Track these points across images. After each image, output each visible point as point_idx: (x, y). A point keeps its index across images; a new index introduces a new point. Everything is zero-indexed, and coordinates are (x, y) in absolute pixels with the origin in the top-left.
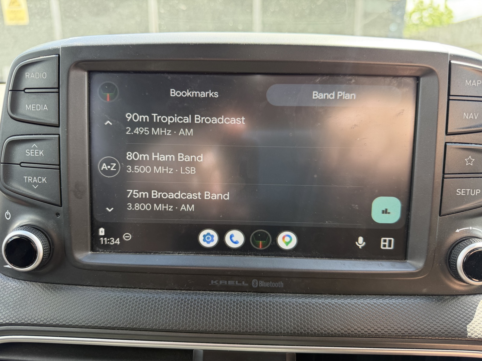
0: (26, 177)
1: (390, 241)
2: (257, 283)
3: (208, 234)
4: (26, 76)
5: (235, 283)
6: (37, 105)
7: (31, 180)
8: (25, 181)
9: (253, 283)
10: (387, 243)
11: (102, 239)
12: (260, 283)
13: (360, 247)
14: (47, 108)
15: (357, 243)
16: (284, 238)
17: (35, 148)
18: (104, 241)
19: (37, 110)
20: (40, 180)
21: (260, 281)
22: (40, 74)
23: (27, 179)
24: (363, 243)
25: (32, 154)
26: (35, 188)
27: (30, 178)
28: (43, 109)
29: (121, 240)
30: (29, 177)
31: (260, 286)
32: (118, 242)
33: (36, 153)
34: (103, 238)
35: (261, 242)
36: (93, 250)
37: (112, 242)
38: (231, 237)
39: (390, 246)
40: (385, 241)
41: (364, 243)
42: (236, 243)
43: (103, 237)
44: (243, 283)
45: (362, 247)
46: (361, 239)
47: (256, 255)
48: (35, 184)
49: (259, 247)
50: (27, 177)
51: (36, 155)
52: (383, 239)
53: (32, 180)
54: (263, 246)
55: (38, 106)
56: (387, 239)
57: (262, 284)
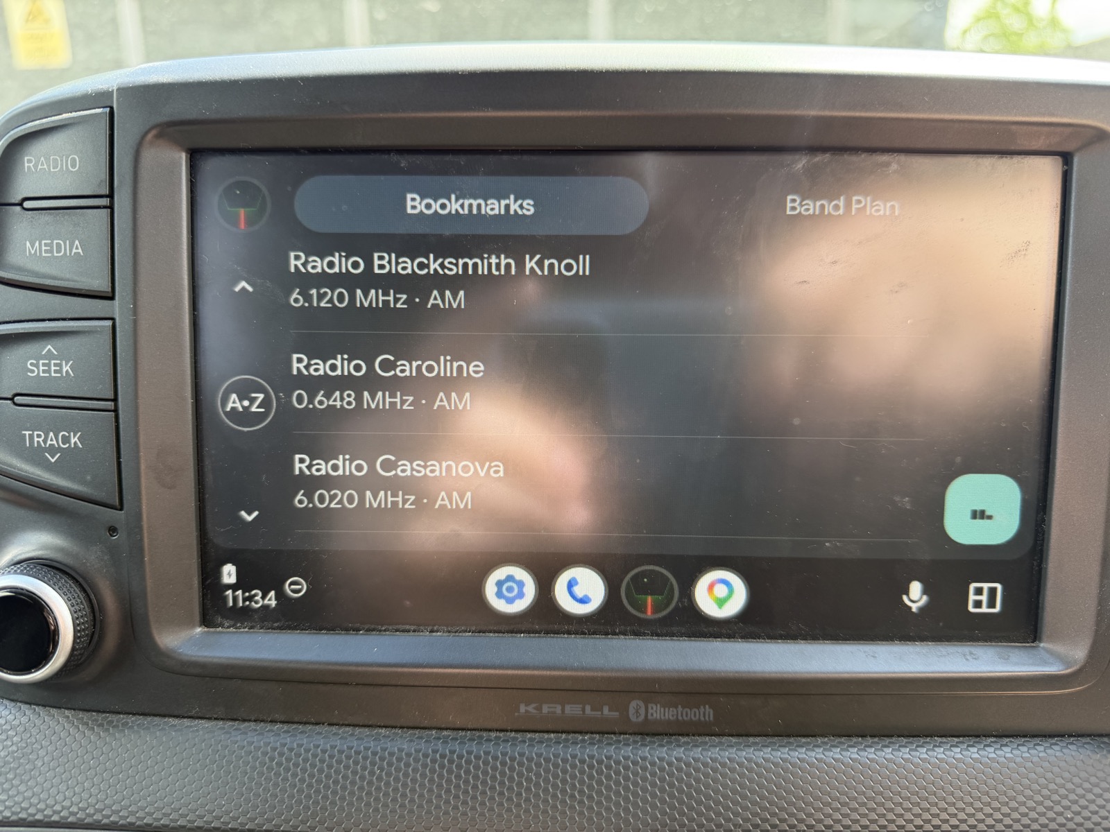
0: (27, 433)
1: (993, 592)
2: (642, 711)
3: (510, 578)
4: (26, 165)
5: (584, 710)
6: (55, 242)
7: (41, 440)
8: (26, 442)
9: (631, 711)
10: (984, 598)
11: (229, 592)
12: (650, 711)
13: (914, 607)
14: (80, 251)
15: (905, 598)
16: (711, 587)
17: (49, 356)
18: (235, 599)
19: (55, 254)
20: (66, 440)
21: (650, 706)
22: (62, 160)
23: (31, 437)
24: (921, 598)
25: (44, 371)
26: (53, 461)
27: (39, 436)
28: (71, 250)
29: (280, 595)
30: (36, 433)
31: (650, 717)
32: (271, 600)
33: (53, 368)
34: (234, 592)
35: (649, 599)
36: (206, 621)
37: (257, 602)
38: (571, 585)
39: (992, 604)
40: (979, 591)
41: (925, 598)
42: (584, 601)
43: (234, 587)
44: (606, 710)
45: (921, 609)
46: (916, 588)
47: (636, 634)
48: (53, 451)
49: (645, 612)
50: (31, 432)
51: (53, 375)
52: (973, 586)
53: (45, 441)
54: (656, 609)
55: (58, 245)
56: (986, 586)
57: (658, 713)
